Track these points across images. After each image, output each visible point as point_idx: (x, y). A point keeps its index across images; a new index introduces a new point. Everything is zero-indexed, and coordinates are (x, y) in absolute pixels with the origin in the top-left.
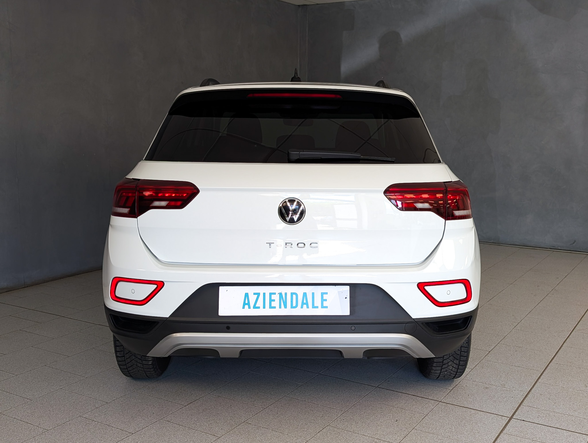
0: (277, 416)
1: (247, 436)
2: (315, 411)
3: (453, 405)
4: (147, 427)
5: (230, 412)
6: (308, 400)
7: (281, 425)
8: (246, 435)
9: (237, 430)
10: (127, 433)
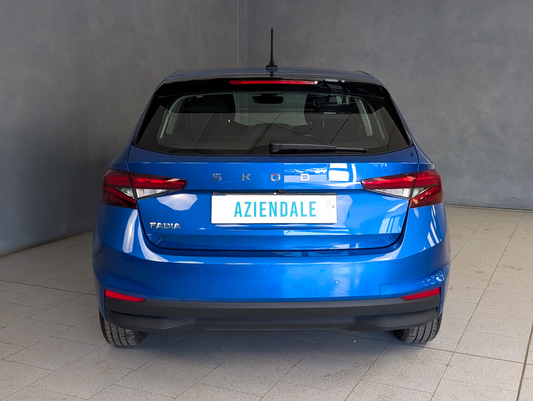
4: (186, 391)
7: (317, 381)
8: (287, 393)
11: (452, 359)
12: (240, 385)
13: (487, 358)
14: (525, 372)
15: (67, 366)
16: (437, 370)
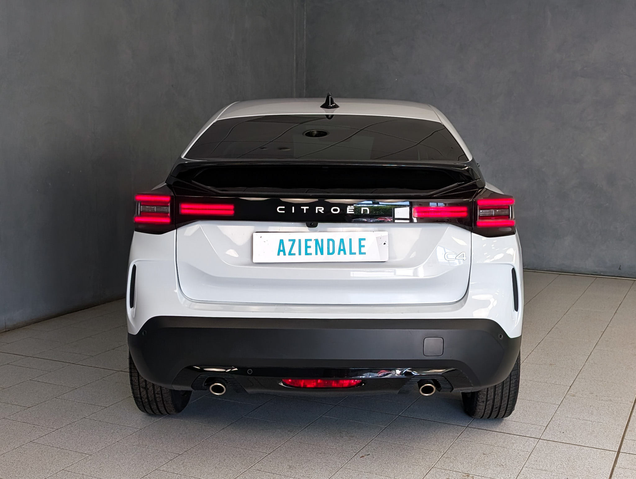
0: (374, 460)
2: (413, 454)
3: (554, 441)
5: (322, 457)
7: (384, 469)
11: (537, 446)
13: (576, 446)
14: (618, 461)
16: (519, 457)
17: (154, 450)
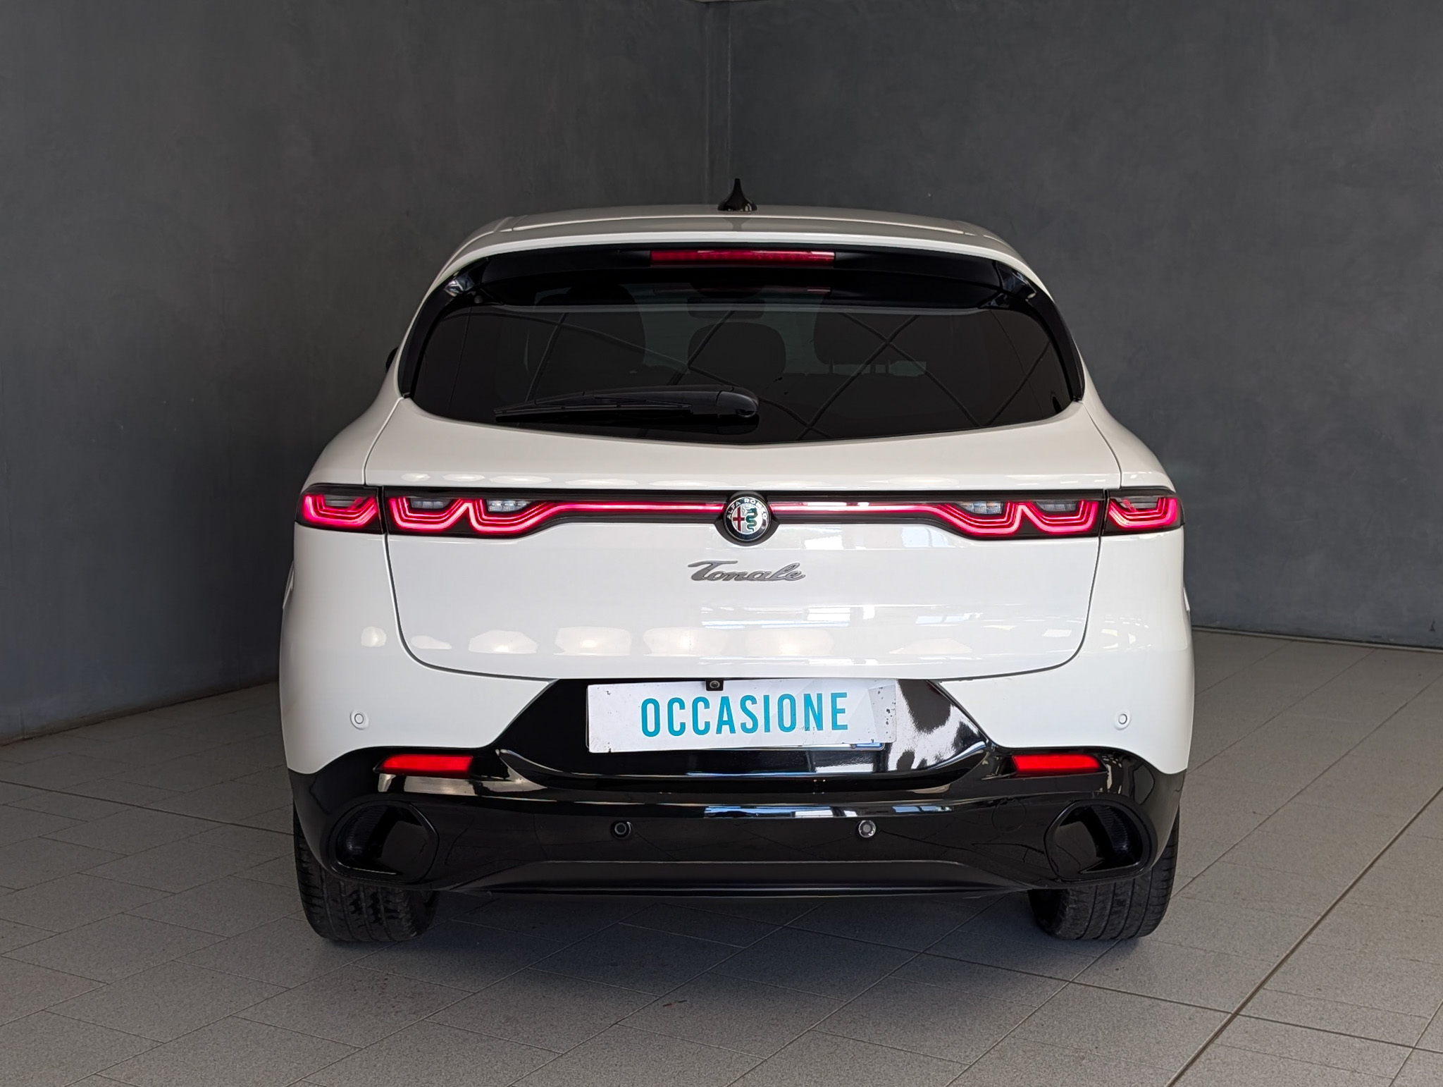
0: (690, 1011)
1: (625, 1051)
2: (780, 1003)
3: (1100, 988)
4: (393, 1036)
5: (582, 1004)
6: (761, 980)
7: (703, 1029)
8: (624, 1049)
9: (602, 1041)
10: (349, 1047)
11: (1057, 996)
12: (520, 1029)
13: (1146, 999)
14: (1224, 1032)
15: (138, 975)
16: (1006, 1017)
17: (241, 979)
